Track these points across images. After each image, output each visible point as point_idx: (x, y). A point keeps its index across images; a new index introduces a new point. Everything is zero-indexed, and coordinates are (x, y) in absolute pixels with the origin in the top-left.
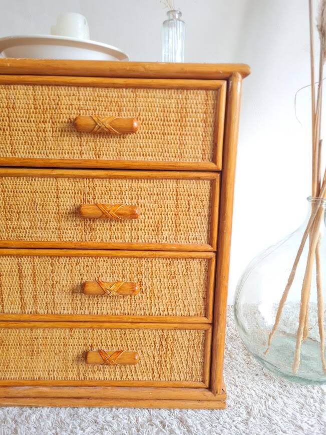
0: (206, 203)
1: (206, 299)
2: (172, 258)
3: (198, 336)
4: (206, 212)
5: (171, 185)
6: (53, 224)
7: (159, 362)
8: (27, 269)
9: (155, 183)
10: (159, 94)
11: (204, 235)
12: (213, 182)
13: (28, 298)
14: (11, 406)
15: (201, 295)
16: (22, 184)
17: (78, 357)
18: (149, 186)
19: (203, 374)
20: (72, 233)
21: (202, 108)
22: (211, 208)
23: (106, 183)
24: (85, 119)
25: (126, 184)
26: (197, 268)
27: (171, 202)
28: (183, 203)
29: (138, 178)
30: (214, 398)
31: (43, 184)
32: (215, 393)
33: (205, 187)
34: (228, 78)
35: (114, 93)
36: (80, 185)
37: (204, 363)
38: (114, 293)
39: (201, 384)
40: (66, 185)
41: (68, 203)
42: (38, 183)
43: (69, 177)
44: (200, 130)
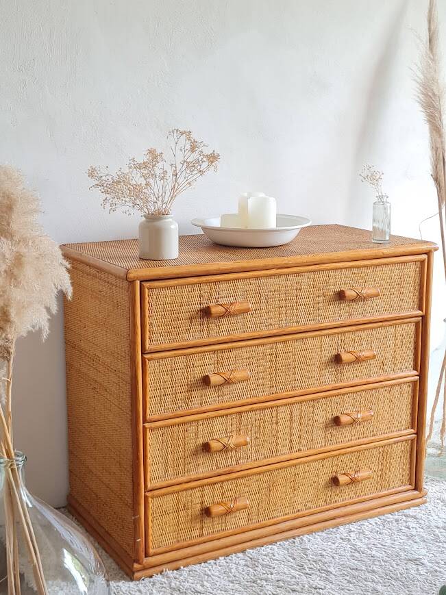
0: (413, 340)
1: (412, 414)
2: (392, 386)
3: (407, 446)
4: (412, 346)
5: (392, 329)
6: (317, 373)
7: (381, 475)
8: (296, 415)
9: (383, 330)
10: (389, 268)
11: (411, 364)
12: (417, 324)
13: (295, 438)
14: (281, 540)
15: (409, 411)
16: (298, 345)
17: (326, 484)
18: (380, 333)
19: (410, 479)
20: (329, 378)
21: (412, 274)
22: (416, 342)
23: (351, 335)
24: (350, 293)
25: (364, 334)
26: (407, 390)
27: (391, 342)
28: (399, 341)
29: (372, 329)
30: (420, 495)
31: (313, 343)
32: (420, 491)
33: (413, 327)
34: (428, 253)
35: (362, 270)
36: (336, 340)
37: (411, 468)
38: (360, 420)
39: (409, 487)
40: (327, 341)
41: (328, 354)
42: (310, 343)
43: (329, 335)
44: (412, 288)
